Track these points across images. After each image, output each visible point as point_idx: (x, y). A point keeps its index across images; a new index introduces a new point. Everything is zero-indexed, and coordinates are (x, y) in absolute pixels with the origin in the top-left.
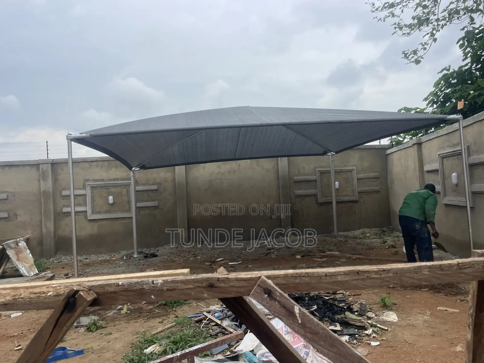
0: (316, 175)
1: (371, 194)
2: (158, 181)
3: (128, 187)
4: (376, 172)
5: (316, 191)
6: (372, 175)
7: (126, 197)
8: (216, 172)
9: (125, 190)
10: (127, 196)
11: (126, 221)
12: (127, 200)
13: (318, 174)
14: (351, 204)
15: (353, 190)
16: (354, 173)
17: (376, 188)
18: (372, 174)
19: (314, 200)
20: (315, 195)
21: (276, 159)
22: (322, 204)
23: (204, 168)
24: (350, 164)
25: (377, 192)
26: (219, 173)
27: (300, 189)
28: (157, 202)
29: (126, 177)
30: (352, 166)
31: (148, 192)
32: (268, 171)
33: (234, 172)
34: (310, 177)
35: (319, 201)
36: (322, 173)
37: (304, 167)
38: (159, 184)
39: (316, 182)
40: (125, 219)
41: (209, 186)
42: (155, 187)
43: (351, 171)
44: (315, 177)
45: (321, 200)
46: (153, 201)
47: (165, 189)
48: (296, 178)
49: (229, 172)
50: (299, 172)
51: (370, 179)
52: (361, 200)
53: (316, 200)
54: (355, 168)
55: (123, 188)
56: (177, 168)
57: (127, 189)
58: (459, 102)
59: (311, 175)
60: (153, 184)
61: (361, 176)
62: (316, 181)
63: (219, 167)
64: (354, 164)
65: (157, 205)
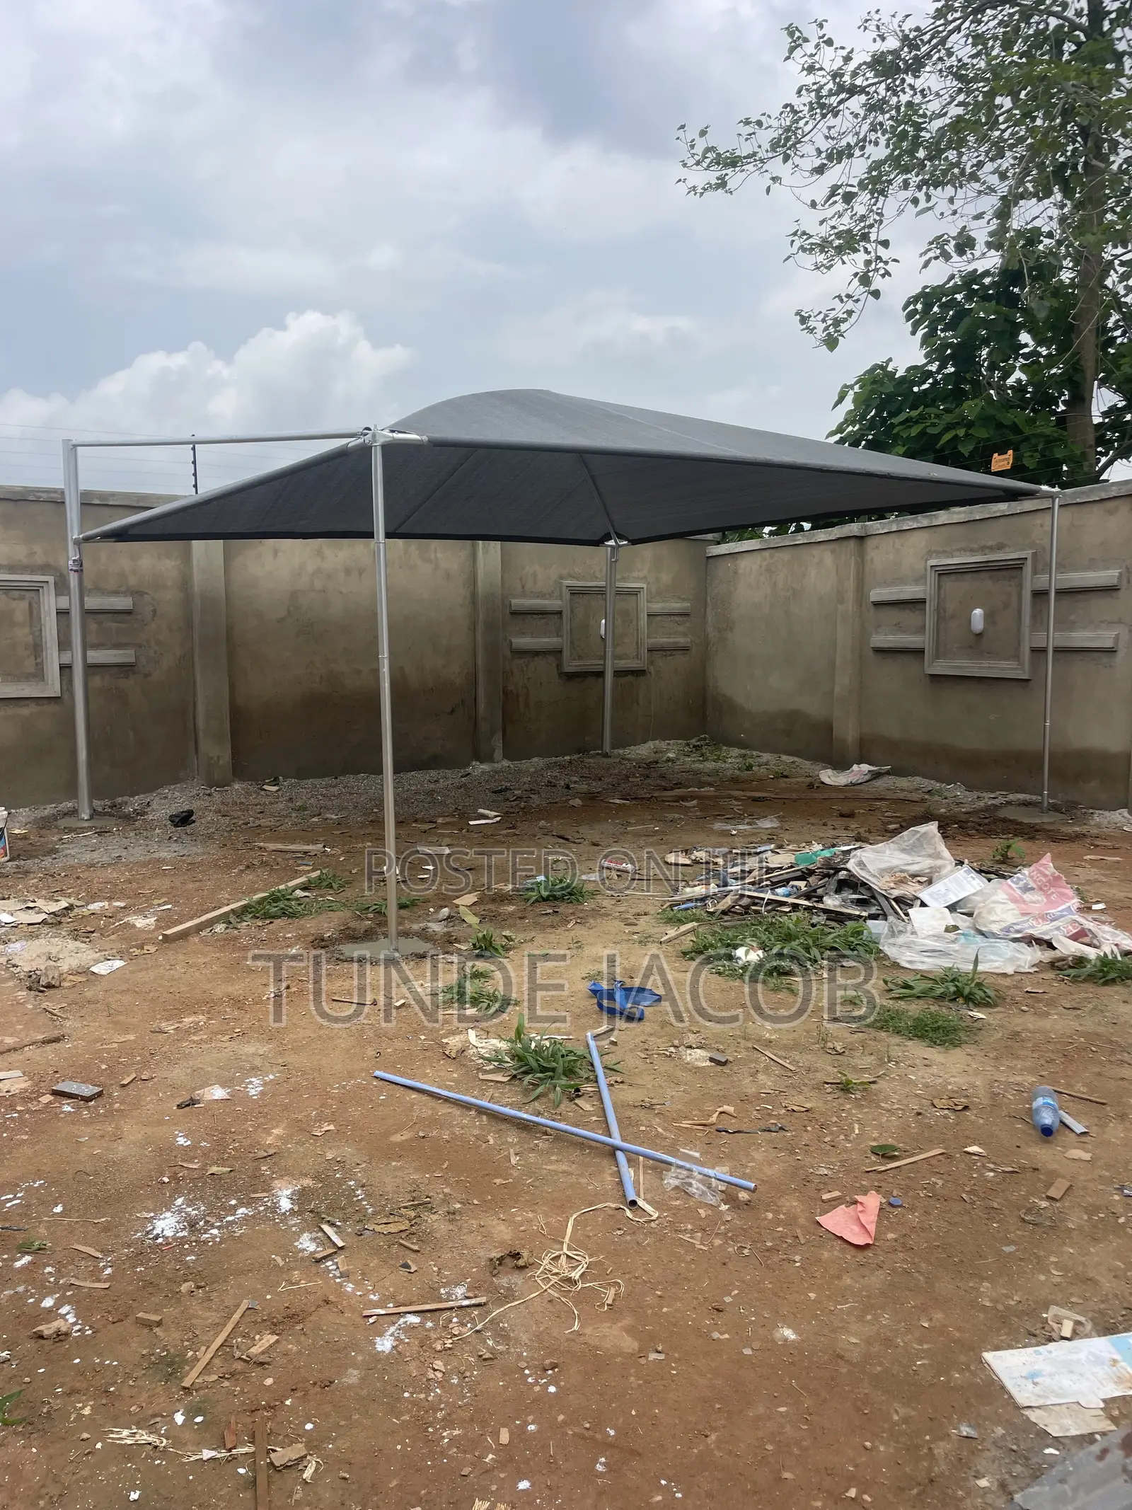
0: (561, 597)
1: (671, 655)
2: (132, 581)
3: (33, 594)
4: (684, 600)
5: (560, 640)
6: (676, 606)
7: (26, 630)
8: (310, 568)
9: (24, 605)
10: (31, 627)
11: (25, 711)
12: (30, 639)
13: (566, 595)
14: (630, 678)
15: (637, 643)
16: (643, 597)
17: (682, 641)
18: (678, 605)
19: (554, 665)
20: (558, 652)
21: (469, 542)
22: (571, 676)
23: (276, 552)
24: (635, 574)
25: (685, 649)
26: (318, 571)
27: (523, 634)
28: (132, 652)
29: (25, 561)
30: (637, 579)
31: (102, 617)
32: (448, 576)
33: (361, 572)
34: (546, 602)
35: (567, 669)
36: (575, 593)
37: (535, 574)
38: (136, 593)
39: (561, 618)
40: (27, 702)
41: (289, 610)
42: (123, 603)
43: (635, 593)
44: (560, 602)
45: (571, 666)
46: (117, 646)
47: (154, 611)
48: (518, 603)
49: (348, 572)
50: (523, 587)
51: (672, 618)
52: (652, 669)
53: (559, 666)
54: (645, 586)
55: (14, 599)
56: (196, 544)
57: (30, 604)
58: (996, 455)
59: (551, 595)
60: (116, 593)
61: (657, 607)
62: (560, 613)
63: (319, 553)
64: (641, 574)
65: (132, 660)
